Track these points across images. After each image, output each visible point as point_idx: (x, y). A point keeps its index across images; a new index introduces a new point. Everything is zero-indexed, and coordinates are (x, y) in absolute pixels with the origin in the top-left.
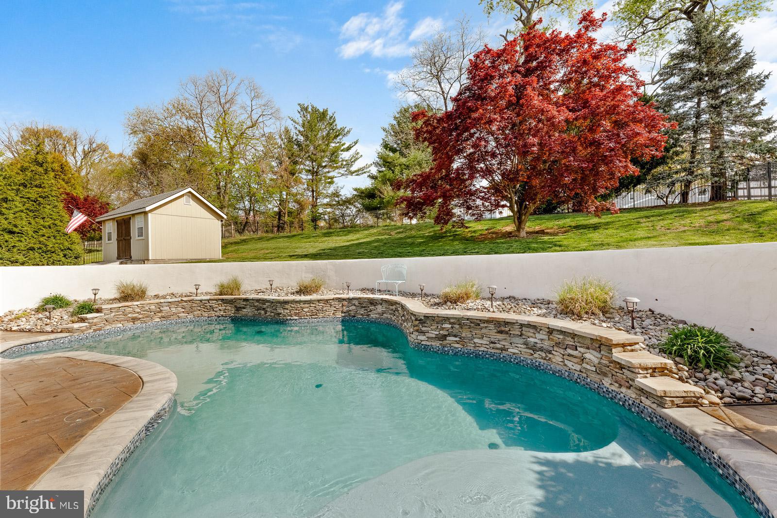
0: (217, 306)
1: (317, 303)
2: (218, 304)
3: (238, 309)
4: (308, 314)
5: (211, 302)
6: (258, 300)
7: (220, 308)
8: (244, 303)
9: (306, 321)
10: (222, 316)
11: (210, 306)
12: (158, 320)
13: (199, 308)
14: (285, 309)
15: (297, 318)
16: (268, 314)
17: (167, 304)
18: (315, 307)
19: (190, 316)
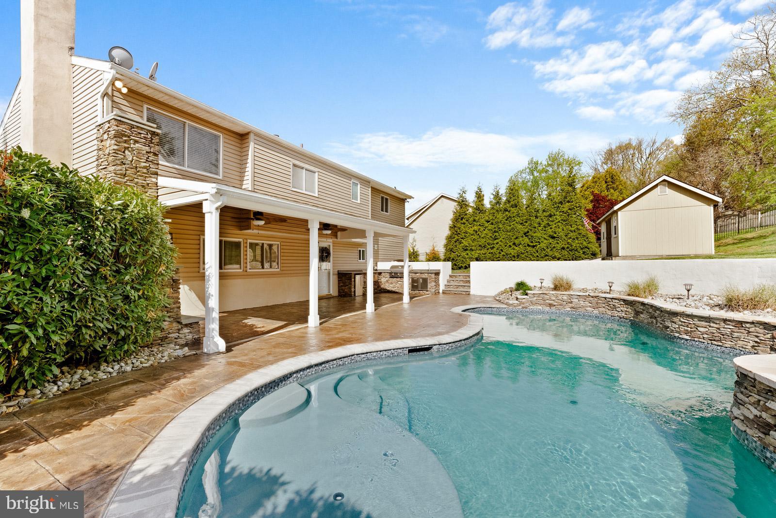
0: (619, 306)
1: (722, 324)
2: (621, 304)
3: (637, 313)
4: (705, 336)
5: (614, 301)
7: (622, 309)
9: (703, 346)
10: (623, 317)
11: (614, 305)
12: (569, 309)
13: (604, 305)
14: (673, 322)
15: (688, 337)
16: (658, 324)
17: (576, 297)
18: (719, 329)
19: (596, 312)
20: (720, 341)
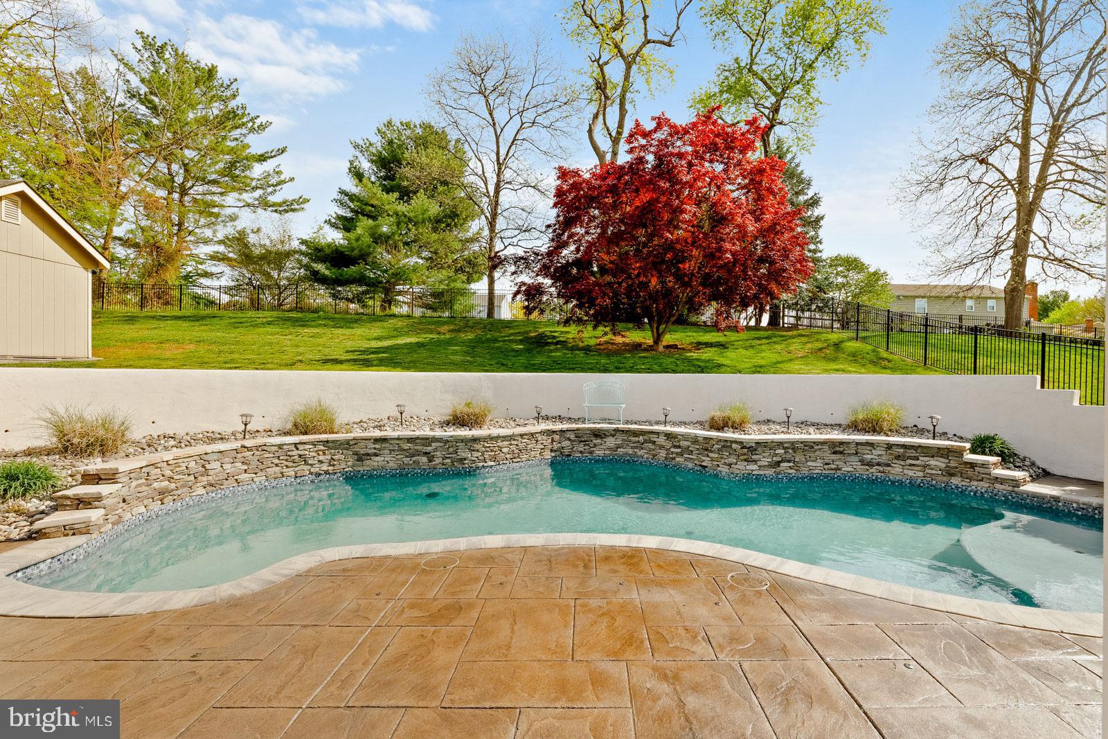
0: (314, 454)
2: (317, 451)
3: (360, 458)
4: (508, 456)
5: (301, 447)
6: (410, 440)
7: (321, 458)
8: (377, 446)
9: (505, 467)
10: (327, 472)
11: (300, 456)
12: (201, 491)
13: (276, 461)
14: (474, 451)
16: (437, 461)
17: (215, 456)
18: (517, 445)
19: (260, 479)
20: (519, 457)
